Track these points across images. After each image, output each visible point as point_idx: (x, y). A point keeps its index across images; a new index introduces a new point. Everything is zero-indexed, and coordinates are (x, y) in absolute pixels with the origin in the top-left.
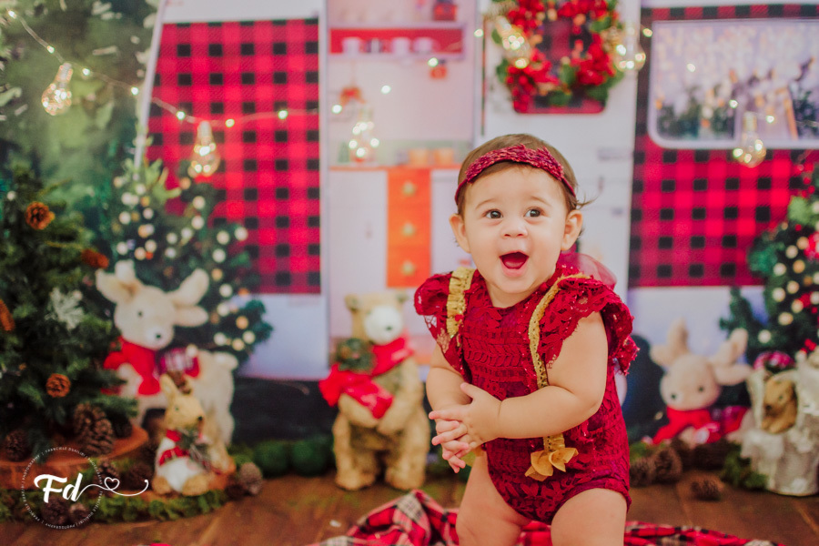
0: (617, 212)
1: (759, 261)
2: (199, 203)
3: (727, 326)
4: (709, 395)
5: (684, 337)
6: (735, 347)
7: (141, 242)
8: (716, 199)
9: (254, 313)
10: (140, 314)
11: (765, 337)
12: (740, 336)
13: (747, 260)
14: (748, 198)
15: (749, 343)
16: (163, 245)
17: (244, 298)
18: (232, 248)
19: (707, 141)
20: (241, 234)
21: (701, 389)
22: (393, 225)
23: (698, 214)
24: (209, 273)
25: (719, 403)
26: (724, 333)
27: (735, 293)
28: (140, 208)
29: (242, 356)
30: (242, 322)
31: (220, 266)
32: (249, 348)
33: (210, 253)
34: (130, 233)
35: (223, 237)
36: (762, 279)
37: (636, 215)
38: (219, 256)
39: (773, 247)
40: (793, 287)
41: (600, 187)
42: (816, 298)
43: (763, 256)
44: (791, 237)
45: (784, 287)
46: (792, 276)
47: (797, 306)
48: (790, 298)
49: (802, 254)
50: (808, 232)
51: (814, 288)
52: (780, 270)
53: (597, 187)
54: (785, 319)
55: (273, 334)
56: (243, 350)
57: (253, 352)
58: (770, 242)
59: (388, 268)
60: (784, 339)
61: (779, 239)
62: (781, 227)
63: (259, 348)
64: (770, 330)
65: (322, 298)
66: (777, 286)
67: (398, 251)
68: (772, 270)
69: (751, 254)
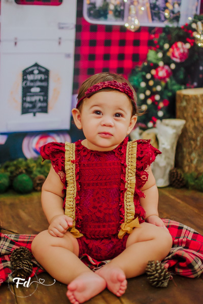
0: (68, 56)
1: (134, 80)
8: (115, 50)
14: (129, 50)
19: (111, 21)
23: (106, 57)
37: (77, 58)
39: (140, 74)
40: (148, 93)
41: (60, 43)
42: (157, 97)
43: (136, 78)
44: (148, 69)
45: (144, 93)
46: (148, 87)
47: (149, 102)
48: (147, 97)
49: (153, 77)
50: (156, 66)
51: (157, 93)
52: (143, 85)
53: (57, 43)
54: (144, 107)
58: (139, 71)
60: (144, 117)
61: (143, 70)
62: (144, 64)
66: (141, 92)
68: (139, 85)
69: (130, 77)
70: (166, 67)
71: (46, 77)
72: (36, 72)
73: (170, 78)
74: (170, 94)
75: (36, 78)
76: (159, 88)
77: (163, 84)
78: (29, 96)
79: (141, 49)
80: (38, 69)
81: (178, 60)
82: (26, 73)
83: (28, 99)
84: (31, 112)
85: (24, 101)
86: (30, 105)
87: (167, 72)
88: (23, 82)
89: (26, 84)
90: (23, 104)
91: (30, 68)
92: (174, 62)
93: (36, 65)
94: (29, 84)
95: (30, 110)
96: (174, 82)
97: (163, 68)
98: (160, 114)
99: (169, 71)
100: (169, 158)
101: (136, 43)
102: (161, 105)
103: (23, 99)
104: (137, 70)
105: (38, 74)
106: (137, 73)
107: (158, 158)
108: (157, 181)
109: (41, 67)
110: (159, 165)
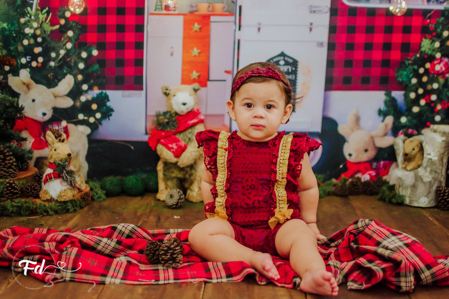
0: (321, 44)
1: (403, 75)
2: (70, 33)
3: (383, 114)
4: (371, 154)
5: (358, 119)
6: (386, 126)
7: (35, 57)
8: (379, 38)
9: (102, 101)
10: (34, 101)
12: (390, 120)
13: (396, 74)
14: (397, 38)
16: (48, 59)
17: (96, 92)
18: (89, 61)
19: (374, 3)
20: (95, 53)
21: (366, 151)
22: (186, 49)
24: (75, 77)
25: (376, 159)
26: (381, 118)
27: (388, 94)
28: (35, 36)
29: (94, 127)
30: (94, 107)
31: (82, 72)
32: (99, 121)
33: (76, 64)
34: (29, 51)
35: (84, 55)
36: (405, 87)
37: (331, 47)
38: (81, 66)
39: (410, 67)
40: (421, 91)
41: (311, 30)
42: (434, 97)
43: (405, 73)
44: (421, 62)
45: (416, 91)
46: (421, 84)
47: (423, 102)
48: (419, 97)
49: (427, 72)
50: (431, 59)
51: (433, 91)
52: (414, 81)
53: (309, 30)
54: (416, 109)
55: (113, 114)
56: (95, 123)
57: (100, 124)
58: (409, 64)
59: (183, 75)
60: (415, 121)
61: (414, 63)
62: (416, 55)
63: (104, 122)
64: (407, 116)
65: (143, 92)
66: (412, 91)
67: (189, 64)
68: (410, 81)
69: (398, 72)
70: (446, 60)
71: (294, 69)
72: (282, 63)
76: (435, 86)
77: (442, 80)
79: (414, 37)
80: (284, 60)
87: (446, 65)
91: (274, 57)
93: (282, 55)
97: (441, 60)
98: (438, 118)
100: (436, 172)
101: (407, 30)
102: (439, 107)
104: (407, 63)
105: (284, 65)
106: (407, 67)
107: (421, 171)
108: (419, 199)
109: (289, 57)
110: (422, 179)
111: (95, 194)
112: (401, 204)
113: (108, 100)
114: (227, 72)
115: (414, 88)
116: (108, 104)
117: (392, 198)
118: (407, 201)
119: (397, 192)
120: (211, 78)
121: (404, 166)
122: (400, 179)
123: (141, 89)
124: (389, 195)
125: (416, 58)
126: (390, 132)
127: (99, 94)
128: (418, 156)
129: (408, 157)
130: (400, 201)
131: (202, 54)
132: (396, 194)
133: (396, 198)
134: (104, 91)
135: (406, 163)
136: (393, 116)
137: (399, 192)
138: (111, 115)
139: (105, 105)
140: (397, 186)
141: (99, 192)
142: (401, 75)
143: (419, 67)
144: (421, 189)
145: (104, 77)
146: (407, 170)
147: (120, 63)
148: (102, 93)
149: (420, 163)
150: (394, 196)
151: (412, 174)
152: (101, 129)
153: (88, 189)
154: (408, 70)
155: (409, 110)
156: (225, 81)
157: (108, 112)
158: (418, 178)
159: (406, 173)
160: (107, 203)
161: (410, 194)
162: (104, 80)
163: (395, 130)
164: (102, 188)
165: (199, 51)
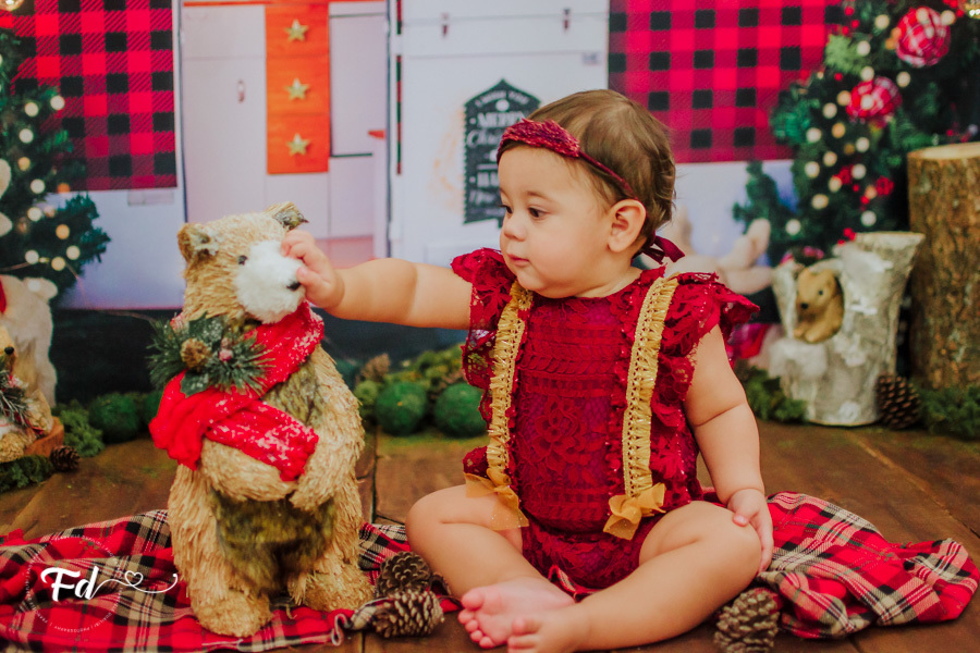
0: (591, 59)
1: (786, 123)
3: (744, 215)
5: (685, 231)
6: (754, 243)
9: (80, 216)
11: (793, 227)
12: (761, 228)
13: (771, 122)
15: (772, 237)
17: (64, 197)
20: (58, 103)
22: (275, 83)
23: (703, 60)
24: (13, 163)
26: (740, 225)
27: (755, 170)
29: (65, 280)
30: (63, 232)
31: (28, 150)
32: (75, 267)
33: (14, 132)
35: (32, 109)
36: (790, 149)
37: (615, 64)
38: (26, 136)
39: (805, 104)
40: (830, 159)
41: (566, 25)
42: (859, 171)
43: (791, 117)
44: (829, 91)
45: (819, 159)
46: (830, 143)
47: (835, 184)
48: (826, 173)
49: (843, 114)
50: (851, 82)
51: (857, 158)
52: (814, 135)
53: (560, 26)
54: (820, 202)
55: (109, 246)
56: (65, 270)
57: (79, 272)
58: (800, 97)
59: (270, 146)
60: (818, 229)
61: (813, 92)
62: (815, 76)
63: (88, 267)
64: (800, 219)
65: (178, 192)
66: (809, 159)
67: (283, 120)
68: (803, 136)
69: (775, 116)
70: (885, 83)
72: (503, 105)
73: (896, 115)
74: (896, 161)
75: (502, 123)
76: (863, 145)
77: (876, 131)
78: (483, 171)
79: (808, 34)
80: (507, 99)
81: (919, 62)
82: (474, 109)
83: (483, 181)
84: (491, 217)
85: (471, 187)
86: (489, 198)
87: (885, 95)
88: (467, 133)
89: (475, 139)
90: (467, 195)
91: (485, 94)
92: (907, 67)
93: (503, 86)
94: (483, 139)
95: (489, 212)
96: (907, 125)
97: (873, 85)
98: (868, 218)
99: (893, 93)
100: (873, 343)
102: (871, 193)
103: (467, 181)
104: (795, 93)
105: (508, 111)
106: (794, 103)
107: (839, 342)
108: (839, 408)
109: (517, 91)
110: (843, 361)
111: (76, 439)
112: (797, 421)
113: (96, 215)
114: (375, 134)
115: (814, 153)
116: (96, 224)
117: (776, 408)
118: (811, 415)
119: (786, 393)
120: (337, 150)
121: (799, 332)
122: (791, 363)
123: (173, 184)
124: (768, 402)
125: (816, 81)
126: (763, 258)
127: (73, 200)
128: (832, 307)
129: (808, 311)
130: (796, 415)
131: (312, 95)
132: (783, 399)
133: (784, 409)
134: (84, 194)
135: (804, 325)
136: (770, 219)
137: (791, 394)
138: (104, 250)
139: (88, 227)
140: (785, 382)
141: (87, 434)
142: (784, 122)
143: (824, 101)
144: (843, 384)
145: (83, 161)
146: (808, 342)
147: (118, 125)
148: (79, 198)
149: (836, 323)
150: (780, 404)
151: (819, 350)
152: (82, 284)
153: (61, 428)
154: (797, 110)
155: (806, 203)
156: (370, 155)
157: (95, 245)
158: (834, 360)
159: (805, 348)
160: (109, 458)
161: (817, 396)
162: (83, 168)
163: (775, 253)
164: (94, 423)
165: (305, 87)
